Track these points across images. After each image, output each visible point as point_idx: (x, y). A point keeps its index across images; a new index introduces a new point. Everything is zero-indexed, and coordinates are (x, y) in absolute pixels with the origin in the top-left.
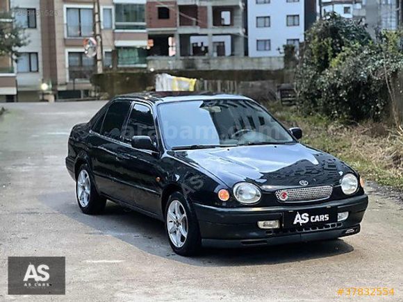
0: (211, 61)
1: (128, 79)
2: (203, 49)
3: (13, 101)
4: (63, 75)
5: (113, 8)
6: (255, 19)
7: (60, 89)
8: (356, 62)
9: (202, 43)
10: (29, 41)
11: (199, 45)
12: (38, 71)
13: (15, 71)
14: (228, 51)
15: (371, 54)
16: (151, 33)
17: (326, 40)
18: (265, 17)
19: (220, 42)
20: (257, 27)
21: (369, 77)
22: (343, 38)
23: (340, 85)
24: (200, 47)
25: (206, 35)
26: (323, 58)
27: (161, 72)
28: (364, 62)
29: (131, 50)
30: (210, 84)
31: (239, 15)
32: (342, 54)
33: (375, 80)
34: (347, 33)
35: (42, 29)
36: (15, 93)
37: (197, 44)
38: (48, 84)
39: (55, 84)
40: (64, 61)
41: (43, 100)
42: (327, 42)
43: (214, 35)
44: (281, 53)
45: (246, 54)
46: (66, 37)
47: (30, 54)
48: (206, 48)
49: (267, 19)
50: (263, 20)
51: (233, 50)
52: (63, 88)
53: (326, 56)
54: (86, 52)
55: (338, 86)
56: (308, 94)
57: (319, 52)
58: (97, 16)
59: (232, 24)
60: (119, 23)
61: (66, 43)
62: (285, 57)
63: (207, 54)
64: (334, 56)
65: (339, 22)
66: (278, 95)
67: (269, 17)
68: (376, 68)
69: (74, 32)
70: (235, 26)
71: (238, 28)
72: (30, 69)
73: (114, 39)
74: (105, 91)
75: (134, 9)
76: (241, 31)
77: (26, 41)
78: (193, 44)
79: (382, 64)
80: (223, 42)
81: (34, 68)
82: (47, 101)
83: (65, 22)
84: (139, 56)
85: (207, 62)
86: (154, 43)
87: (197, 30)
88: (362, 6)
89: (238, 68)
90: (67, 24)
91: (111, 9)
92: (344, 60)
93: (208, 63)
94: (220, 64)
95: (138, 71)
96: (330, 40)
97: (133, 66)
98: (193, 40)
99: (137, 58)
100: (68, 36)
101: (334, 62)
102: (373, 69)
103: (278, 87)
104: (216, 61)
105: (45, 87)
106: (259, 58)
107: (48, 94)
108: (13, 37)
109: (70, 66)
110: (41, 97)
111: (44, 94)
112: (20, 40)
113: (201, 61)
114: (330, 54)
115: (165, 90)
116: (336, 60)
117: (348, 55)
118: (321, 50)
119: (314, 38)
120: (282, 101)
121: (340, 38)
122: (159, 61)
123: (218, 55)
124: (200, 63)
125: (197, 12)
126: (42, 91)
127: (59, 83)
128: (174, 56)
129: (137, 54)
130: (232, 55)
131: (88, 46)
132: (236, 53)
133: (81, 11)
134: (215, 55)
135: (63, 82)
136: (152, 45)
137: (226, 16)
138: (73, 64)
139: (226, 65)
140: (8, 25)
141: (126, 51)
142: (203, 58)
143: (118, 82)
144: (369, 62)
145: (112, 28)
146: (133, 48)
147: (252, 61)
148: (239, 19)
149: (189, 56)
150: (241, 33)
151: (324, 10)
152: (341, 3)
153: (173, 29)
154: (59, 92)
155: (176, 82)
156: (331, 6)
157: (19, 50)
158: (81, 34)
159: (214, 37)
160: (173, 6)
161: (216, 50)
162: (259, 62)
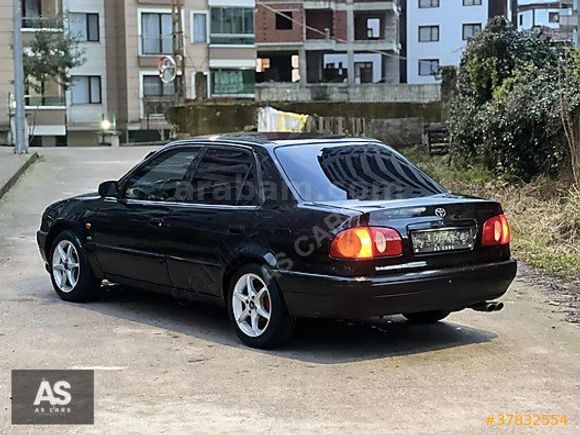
0: (351, 90)
1: (218, 114)
2: (341, 72)
3: (66, 145)
4: (136, 109)
5: (207, 12)
6: (417, 29)
7: (130, 128)
8: (526, 92)
9: (340, 64)
10: (84, 59)
11: (337, 66)
12: (100, 102)
13: (68, 102)
14: (377, 76)
15: (548, 80)
16: (261, 49)
17: (488, 59)
18: (432, 27)
19: (366, 63)
20: (419, 41)
21: (543, 114)
22: (513, 57)
23: (504, 125)
24: (337, 70)
25: (345, 52)
26: (484, 86)
27: (264, 105)
28: (538, 92)
29: (232, 73)
30: (327, 123)
31: (393, 24)
32: (510, 80)
33: (551, 118)
34: (520, 51)
35: (106, 42)
36: (64, 133)
37: (333, 64)
38: (112, 122)
39: (122, 120)
40: (138, 89)
41: (104, 144)
42: (491, 63)
43: (356, 52)
44: (437, 79)
45: (403, 79)
46: (140, 54)
47: (89, 77)
48: (345, 70)
49: (435, 30)
50: (429, 30)
51: (383, 75)
52: (136, 127)
53: (489, 83)
54: (161, 76)
55: (500, 126)
56: (464, 138)
57: (479, 78)
58: (177, 24)
59: (382, 37)
60: (213, 35)
61: (141, 63)
62: (442, 85)
63: (345, 80)
64: (499, 84)
65: (509, 35)
66: (425, 138)
67: (438, 27)
68: (554, 101)
69: (151, 47)
70: (387, 39)
71: (391, 42)
72: (90, 99)
73: (208, 58)
74: (186, 132)
75: (238, 15)
76: (395, 47)
77: (80, 59)
78: (328, 65)
79: (562, 95)
80: (371, 63)
81: (95, 98)
82: (110, 145)
83: (140, 33)
84: (244, 82)
85: (344, 90)
86: (271, 64)
87: (331, 45)
88: (573, 11)
89: (388, 99)
90: (142, 36)
91: (205, 15)
92: (511, 89)
93: (347, 92)
94: (364, 94)
95: (233, 103)
96: (495, 60)
97: (235, 95)
98: (328, 59)
99: (242, 85)
100: (143, 53)
101: (498, 92)
102: (549, 102)
103: (425, 127)
104: (358, 90)
105: (106, 125)
107: (111, 135)
108: (63, 53)
109: (145, 96)
110: (101, 140)
111: (104, 135)
112: (71, 59)
113: (336, 89)
114: (495, 80)
115: (268, 131)
116: (501, 89)
117: (517, 82)
118: (482, 74)
119: (473, 58)
120: (431, 148)
121: (509, 57)
122: (277, 88)
123: (362, 82)
124: (335, 92)
125: (332, 19)
126: (102, 130)
127: (129, 120)
128: (297, 81)
129: (241, 79)
130: (382, 81)
131: (164, 67)
132: (387, 78)
133: (163, 17)
134: (358, 80)
135: (135, 118)
136: (268, 66)
137: (374, 24)
138: (149, 93)
139: (373, 95)
140: (55, 37)
141: (225, 74)
142: (341, 85)
143: (205, 119)
144: (544, 92)
145: (206, 41)
146: (236, 70)
147: (411, 91)
148: (393, 30)
149: (320, 82)
150: (395, 49)
151: (521, 16)
152: (545, 6)
153: (297, 43)
154: (130, 132)
155: (283, 119)
156: (531, 11)
157: (70, 72)
158: (161, 51)
159: (356, 55)
160: (297, 10)
161: (358, 73)
162: (419, 92)
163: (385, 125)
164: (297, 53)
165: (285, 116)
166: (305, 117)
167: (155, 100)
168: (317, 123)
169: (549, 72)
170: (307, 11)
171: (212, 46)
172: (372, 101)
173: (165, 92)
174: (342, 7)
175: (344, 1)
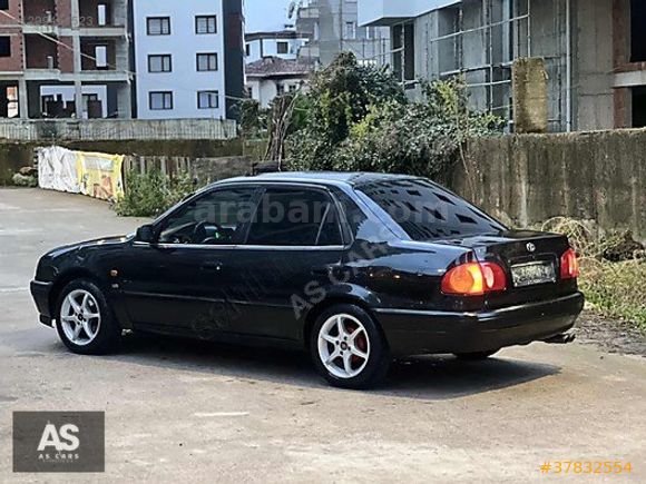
0: (83, 126)
2: (65, 106)
6: (146, 58)
8: (399, 128)
11: (56, 99)
15: (418, 116)
17: (341, 94)
18: (163, 56)
19: (91, 95)
20: (149, 71)
22: (366, 92)
24: (59, 103)
25: (72, 83)
26: (337, 122)
28: (411, 128)
31: (124, 52)
32: (371, 116)
33: (434, 155)
34: (371, 85)
42: (344, 98)
43: (84, 83)
45: (134, 115)
48: (70, 104)
49: (166, 59)
50: (159, 59)
53: (343, 119)
57: (331, 113)
59: (109, 67)
63: (73, 115)
64: (355, 119)
67: (169, 56)
68: (434, 138)
70: (118, 69)
71: (123, 72)
76: (127, 78)
78: (44, 97)
79: (442, 132)
80: (96, 95)
85: (76, 126)
87: (56, 75)
92: (377, 125)
93: (78, 128)
96: (348, 94)
98: (44, 90)
101: (357, 128)
102: (430, 139)
106: (160, 121)
113: (66, 125)
116: (360, 124)
117: (383, 117)
118: (334, 109)
119: (324, 92)
121: (362, 93)
123: (89, 117)
124: (64, 129)
125: (56, 45)
128: (16, 117)
134: (85, 115)
137: (101, 51)
142: (71, 120)
144: (419, 128)
148: (125, 59)
149: (45, 117)
150: (128, 80)
151: (247, 46)
152: (272, 35)
153: (17, 73)
155: (82, 159)
156: (258, 41)
159: (84, 87)
160: (15, 34)
161: (85, 107)
162: (160, 129)
164: (15, 84)
166: (120, 158)
168: (138, 162)
170: (26, 35)
172: (108, 138)
175: (69, 26)
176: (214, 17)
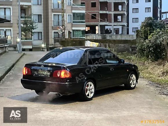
0: (113, 36)
1: (74, 42)
2: (110, 31)
3: (32, 51)
4: (51, 41)
6: (132, 19)
7: (50, 46)
8: (156, 37)
9: (110, 29)
12: (42, 39)
13: (33, 39)
14: (120, 32)
16: (87, 25)
18: (136, 18)
19: (117, 29)
20: (133, 22)
21: (161, 43)
22: (154, 27)
23: (150, 46)
25: (111, 25)
26: (146, 35)
28: (159, 37)
30: (104, 45)
31: (125, 17)
32: (152, 33)
34: (156, 26)
36: (32, 48)
37: (108, 29)
38: (45, 45)
39: (48, 44)
40: (52, 35)
42: (148, 29)
44: (135, 33)
45: (128, 33)
46: (53, 26)
47: (39, 32)
48: (111, 31)
49: (137, 19)
50: (135, 19)
51: (122, 32)
53: (147, 34)
54: (59, 32)
56: (141, 49)
58: (63, 18)
59: (122, 21)
60: (74, 21)
61: (53, 28)
62: (136, 35)
63: (111, 33)
65: (153, 21)
66: (131, 49)
69: (56, 24)
70: (123, 22)
71: (124, 23)
72: (39, 38)
73: (72, 27)
75: (80, 15)
76: (126, 24)
77: (36, 27)
78: (106, 29)
80: (119, 29)
81: (40, 38)
82: (44, 51)
83: (53, 20)
84: (82, 34)
85: (111, 36)
86: (90, 29)
87: (108, 23)
89: (123, 39)
90: (53, 21)
91: (71, 15)
92: (153, 36)
95: (78, 40)
96: (149, 28)
97: (79, 38)
98: (106, 27)
99: (81, 35)
100: (54, 26)
102: (162, 40)
103: (131, 46)
104: (115, 36)
105: (43, 46)
106: (132, 35)
107: (44, 48)
108: (31, 26)
109: (54, 37)
110: (42, 50)
111: (43, 48)
112: (34, 27)
113: (108, 36)
116: (150, 36)
117: (154, 34)
118: (145, 32)
119: (143, 27)
120: (132, 52)
122: (92, 36)
123: (116, 34)
124: (108, 37)
125: (107, 16)
127: (50, 44)
128: (98, 34)
129: (81, 33)
130: (122, 34)
131: (59, 29)
132: (123, 33)
133: (59, 15)
135: (51, 44)
136: (89, 29)
137: (119, 17)
138: (55, 37)
139: (119, 38)
140: (29, 21)
141: (77, 31)
142: (110, 35)
143: (70, 44)
144: (161, 37)
145: (71, 22)
146: (80, 30)
147: (130, 36)
148: (125, 19)
149: (104, 34)
150: (125, 25)
151: (163, 15)
153: (98, 23)
154: (50, 48)
155: (92, 44)
157: (33, 31)
158: (59, 25)
159: (114, 26)
160: (98, 13)
161: (115, 31)
162: (132, 37)
163: (119, 46)
164: (97, 26)
165: (93, 43)
166: (97, 44)
167: (57, 39)
168: (101, 45)
169: (163, 31)
170: (100, 14)
171: (73, 24)
172: (119, 39)
173: (60, 37)
174: (110, 13)
175: (111, 11)
176: (150, 8)
